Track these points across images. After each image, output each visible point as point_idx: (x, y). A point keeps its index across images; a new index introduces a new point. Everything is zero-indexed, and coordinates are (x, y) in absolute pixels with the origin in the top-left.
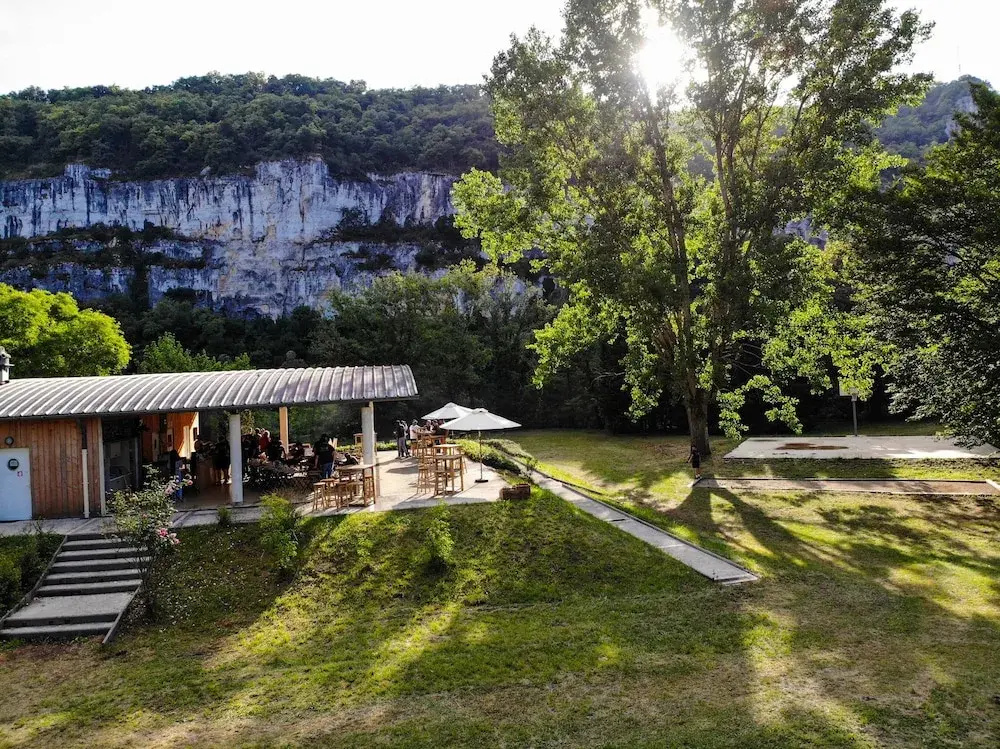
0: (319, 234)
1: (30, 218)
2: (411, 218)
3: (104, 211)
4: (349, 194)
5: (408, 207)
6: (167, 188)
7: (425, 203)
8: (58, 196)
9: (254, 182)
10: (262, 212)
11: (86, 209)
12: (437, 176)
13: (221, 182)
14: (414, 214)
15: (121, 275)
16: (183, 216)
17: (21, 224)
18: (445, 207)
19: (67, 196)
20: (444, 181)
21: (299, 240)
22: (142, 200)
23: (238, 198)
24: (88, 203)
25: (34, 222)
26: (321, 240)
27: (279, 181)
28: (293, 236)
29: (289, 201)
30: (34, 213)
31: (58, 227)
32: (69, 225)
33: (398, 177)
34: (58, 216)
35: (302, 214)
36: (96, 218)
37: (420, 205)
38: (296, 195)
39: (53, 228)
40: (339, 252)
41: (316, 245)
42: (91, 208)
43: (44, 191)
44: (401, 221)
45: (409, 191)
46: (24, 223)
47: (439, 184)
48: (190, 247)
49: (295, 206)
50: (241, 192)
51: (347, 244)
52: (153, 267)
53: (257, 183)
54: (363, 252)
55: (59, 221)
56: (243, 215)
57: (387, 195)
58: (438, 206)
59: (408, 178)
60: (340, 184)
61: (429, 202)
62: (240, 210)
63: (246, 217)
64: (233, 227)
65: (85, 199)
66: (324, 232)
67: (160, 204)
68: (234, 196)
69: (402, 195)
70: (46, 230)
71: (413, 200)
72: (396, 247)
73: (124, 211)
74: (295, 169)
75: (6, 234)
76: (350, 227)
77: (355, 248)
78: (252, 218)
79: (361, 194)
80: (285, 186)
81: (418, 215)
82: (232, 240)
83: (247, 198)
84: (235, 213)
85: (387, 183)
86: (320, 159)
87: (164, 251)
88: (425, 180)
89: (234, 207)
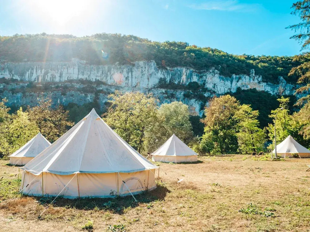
0: (153, 86)
1: (59, 75)
2: (179, 82)
3: (83, 75)
4: (161, 73)
5: (179, 78)
6: (105, 68)
7: (184, 77)
8: (69, 68)
9: (134, 68)
10: (136, 78)
11: (78, 73)
12: (188, 69)
13: (123, 67)
14: (180, 81)
15: (90, 96)
16: (109, 78)
17: (55, 77)
18: (191, 79)
19: (72, 69)
20: (190, 71)
21: (147, 88)
22: (96, 72)
23: (128, 73)
24: (79, 71)
25: (60, 77)
26: (154, 88)
27: (142, 68)
28: (145, 86)
29: (144, 74)
30: (61, 74)
31: (68, 79)
32: (71, 79)
33: (175, 68)
34: (68, 75)
35: (148, 79)
36: (81, 77)
37: (182, 78)
38: (146, 73)
39: (66, 79)
40: (159, 92)
41: (153, 89)
42: (79, 73)
43: (64, 67)
44: (176, 82)
45: (179, 73)
46: (56, 77)
47: (188, 71)
48: (111, 88)
49: (146, 76)
50: (129, 71)
51: (162, 89)
52: (101, 94)
53: (135, 68)
54: (166, 93)
55: (68, 77)
56: (129, 78)
57: (172, 74)
58: (188, 79)
59: (179, 69)
60: (159, 69)
61: (185, 77)
62: (128, 77)
63: (130, 79)
64: (125, 82)
65: (78, 70)
66: (155, 85)
67: (101, 73)
68: (127, 72)
69: (177, 74)
70: (64, 79)
71: (180, 76)
72: (177, 91)
73: (90, 75)
74: (147, 64)
75: (50, 80)
76: (162, 84)
77: (164, 91)
78: (132, 79)
79: (165, 73)
80: (143, 69)
81: (181, 81)
82: (125, 86)
83: (131, 73)
84: (126, 78)
85: (171, 70)
86: (154, 61)
87: (103, 89)
88: (184, 70)
89: (126, 76)
